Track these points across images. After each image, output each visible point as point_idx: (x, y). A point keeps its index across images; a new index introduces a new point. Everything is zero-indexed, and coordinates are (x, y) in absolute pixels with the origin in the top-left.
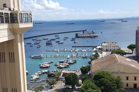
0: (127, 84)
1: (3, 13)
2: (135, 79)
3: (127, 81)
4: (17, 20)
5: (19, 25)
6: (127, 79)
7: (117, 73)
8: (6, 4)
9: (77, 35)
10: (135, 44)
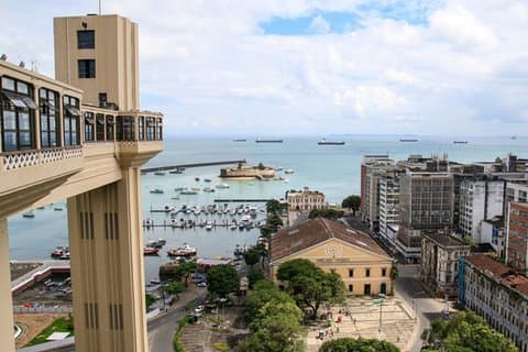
0: (351, 287)
1: (92, 114)
2: (368, 274)
3: (352, 279)
4: (133, 134)
5: (136, 146)
6: (351, 274)
7: (329, 261)
8: (105, 94)
9: (223, 171)
10: (360, 195)
